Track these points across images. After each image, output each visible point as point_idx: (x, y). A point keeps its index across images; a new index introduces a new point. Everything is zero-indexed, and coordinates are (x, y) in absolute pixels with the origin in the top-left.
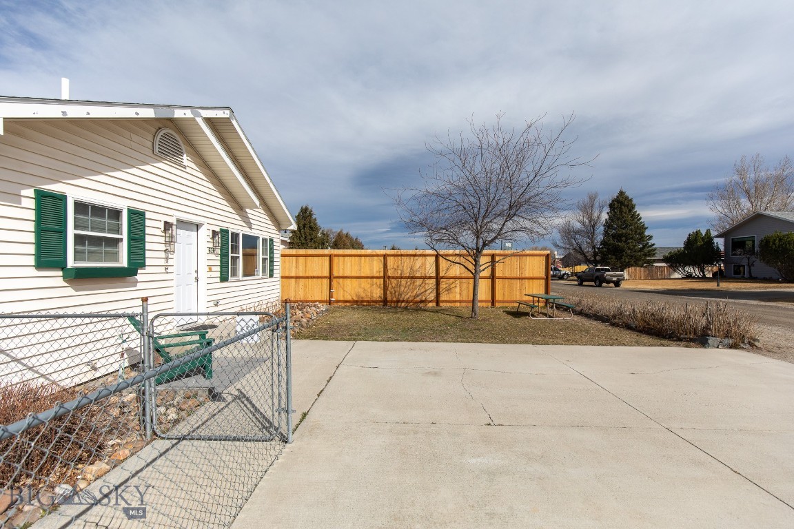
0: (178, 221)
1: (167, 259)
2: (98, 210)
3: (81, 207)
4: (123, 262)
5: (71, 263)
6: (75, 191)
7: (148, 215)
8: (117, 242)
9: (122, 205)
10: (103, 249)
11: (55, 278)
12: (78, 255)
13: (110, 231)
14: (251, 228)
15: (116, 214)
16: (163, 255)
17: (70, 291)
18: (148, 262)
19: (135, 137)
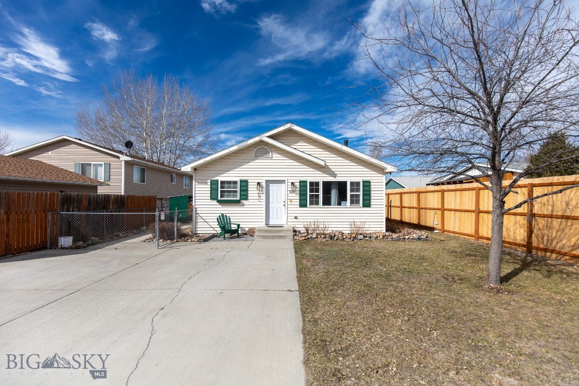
0: (267, 181)
1: (260, 197)
2: (229, 182)
3: (222, 182)
4: (238, 198)
5: (219, 198)
6: (220, 178)
7: (249, 181)
8: (236, 192)
9: (238, 179)
10: (232, 194)
11: (215, 202)
12: (222, 196)
13: (233, 188)
14: (335, 177)
15: (235, 183)
16: (257, 195)
17: (220, 206)
18: (249, 198)
19: (244, 155)
